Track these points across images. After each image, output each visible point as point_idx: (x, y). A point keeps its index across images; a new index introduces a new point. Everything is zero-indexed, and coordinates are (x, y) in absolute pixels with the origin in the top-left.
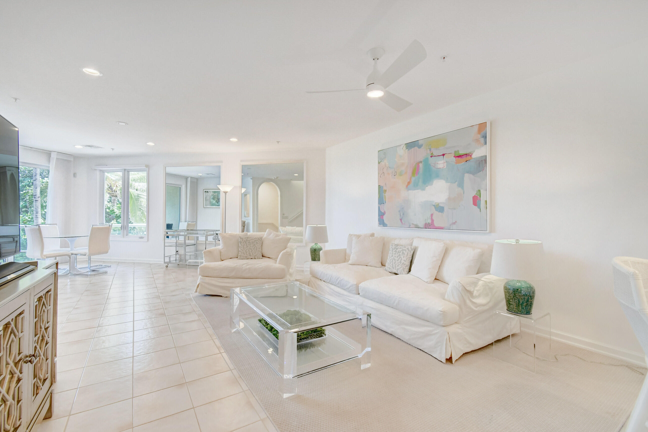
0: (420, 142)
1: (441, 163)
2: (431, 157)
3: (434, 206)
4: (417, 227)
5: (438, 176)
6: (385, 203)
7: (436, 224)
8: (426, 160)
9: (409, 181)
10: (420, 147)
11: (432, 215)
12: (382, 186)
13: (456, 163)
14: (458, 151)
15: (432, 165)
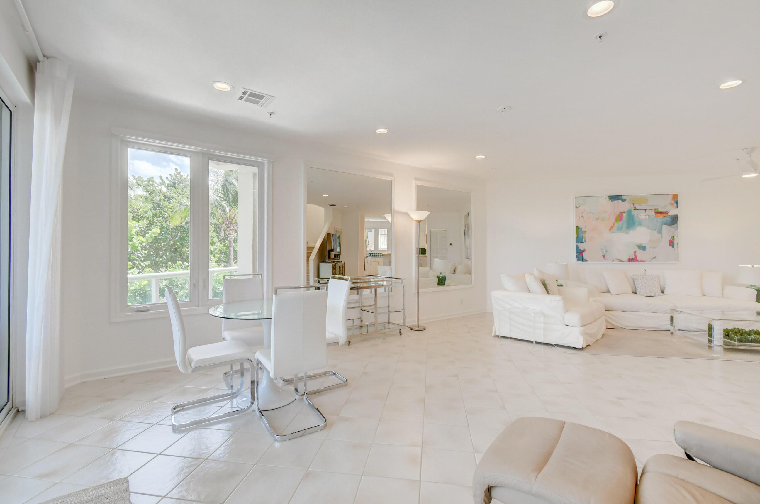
0: (624, 198)
1: (643, 215)
2: (634, 210)
3: (637, 245)
4: (621, 261)
5: (640, 224)
6: (584, 242)
7: (639, 258)
8: (629, 212)
9: (612, 225)
10: (624, 201)
11: (635, 252)
12: (581, 228)
13: (656, 217)
14: (658, 209)
15: (635, 215)
